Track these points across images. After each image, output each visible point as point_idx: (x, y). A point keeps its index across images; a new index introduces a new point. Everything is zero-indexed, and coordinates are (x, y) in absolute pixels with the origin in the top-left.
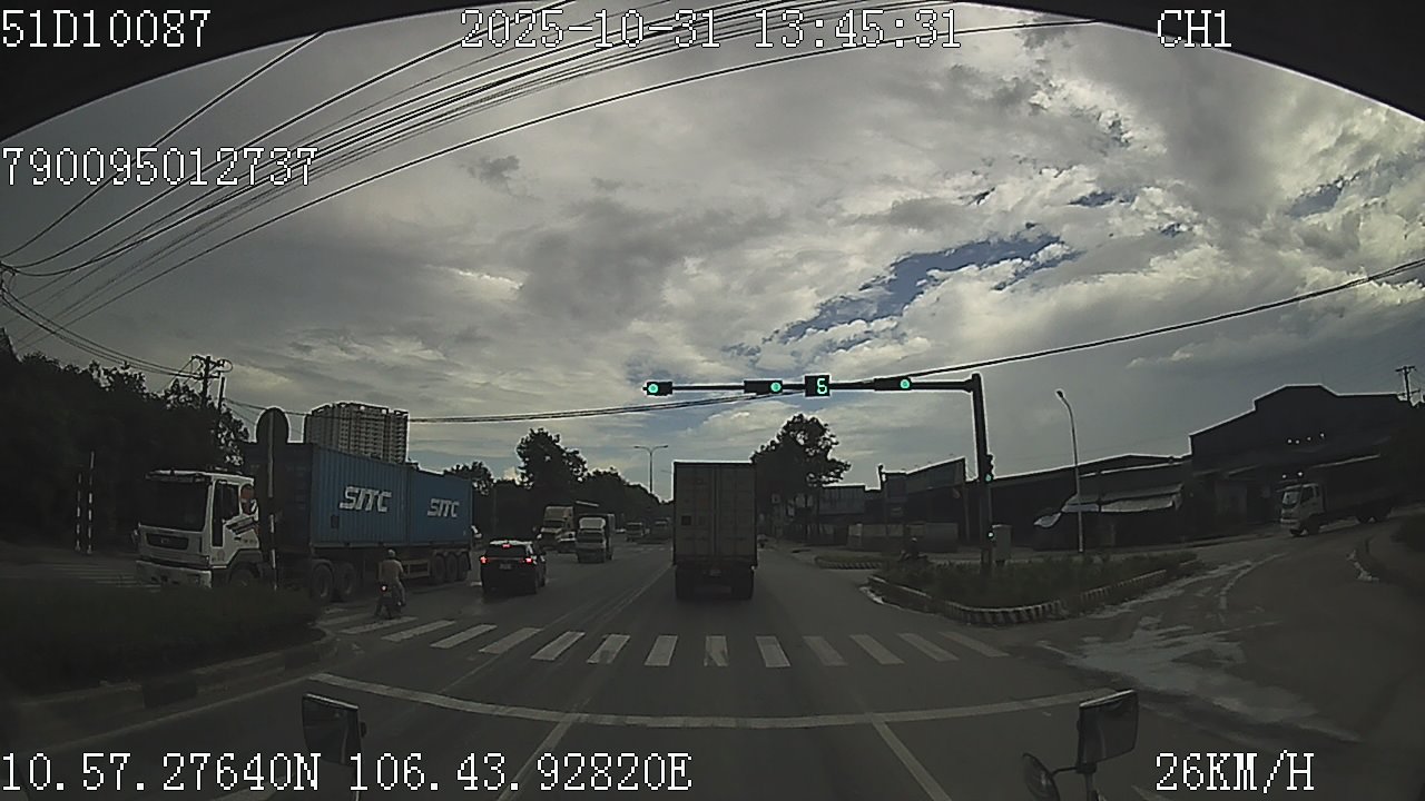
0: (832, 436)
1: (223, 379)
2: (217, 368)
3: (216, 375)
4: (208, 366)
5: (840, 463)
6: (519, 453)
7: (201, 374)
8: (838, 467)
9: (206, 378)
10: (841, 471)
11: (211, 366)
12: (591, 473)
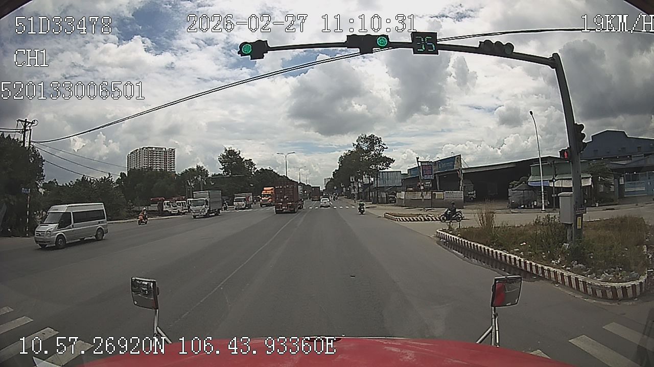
5: (389, 158)
6: (220, 161)
8: (388, 161)
10: (390, 163)
12: (259, 170)
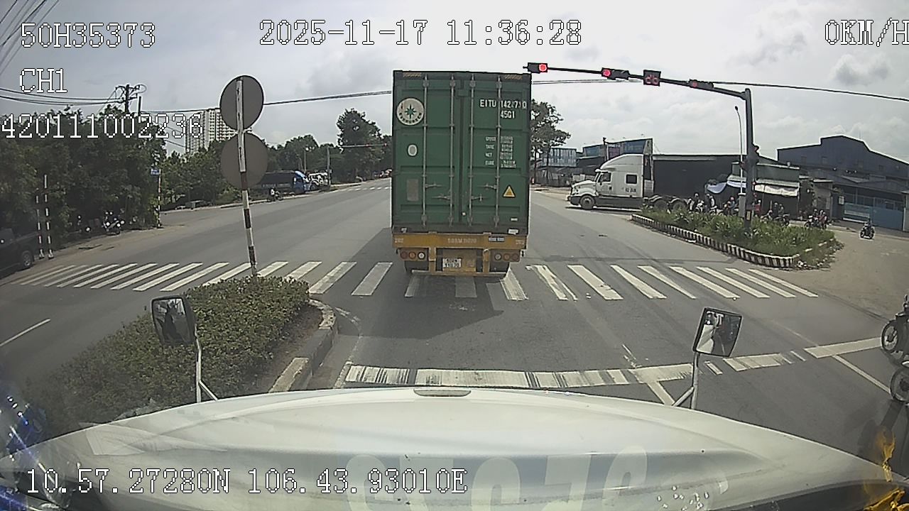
0: (559, 114)
1: (140, 97)
2: (134, 92)
3: (135, 96)
4: (128, 92)
5: (564, 133)
6: (338, 126)
7: (123, 98)
8: (563, 136)
9: (126, 101)
10: (565, 138)
11: (130, 91)
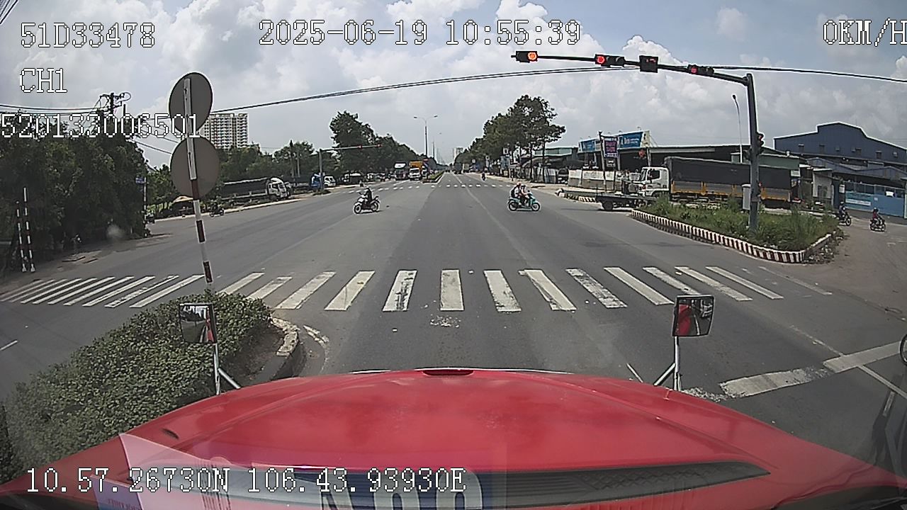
0: (553, 109)
1: (125, 105)
2: (120, 100)
3: (119, 104)
4: (112, 100)
5: (558, 127)
6: (331, 128)
7: (108, 107)
8: (558, 131)
10: (560, 133)
11: (115, 99)
